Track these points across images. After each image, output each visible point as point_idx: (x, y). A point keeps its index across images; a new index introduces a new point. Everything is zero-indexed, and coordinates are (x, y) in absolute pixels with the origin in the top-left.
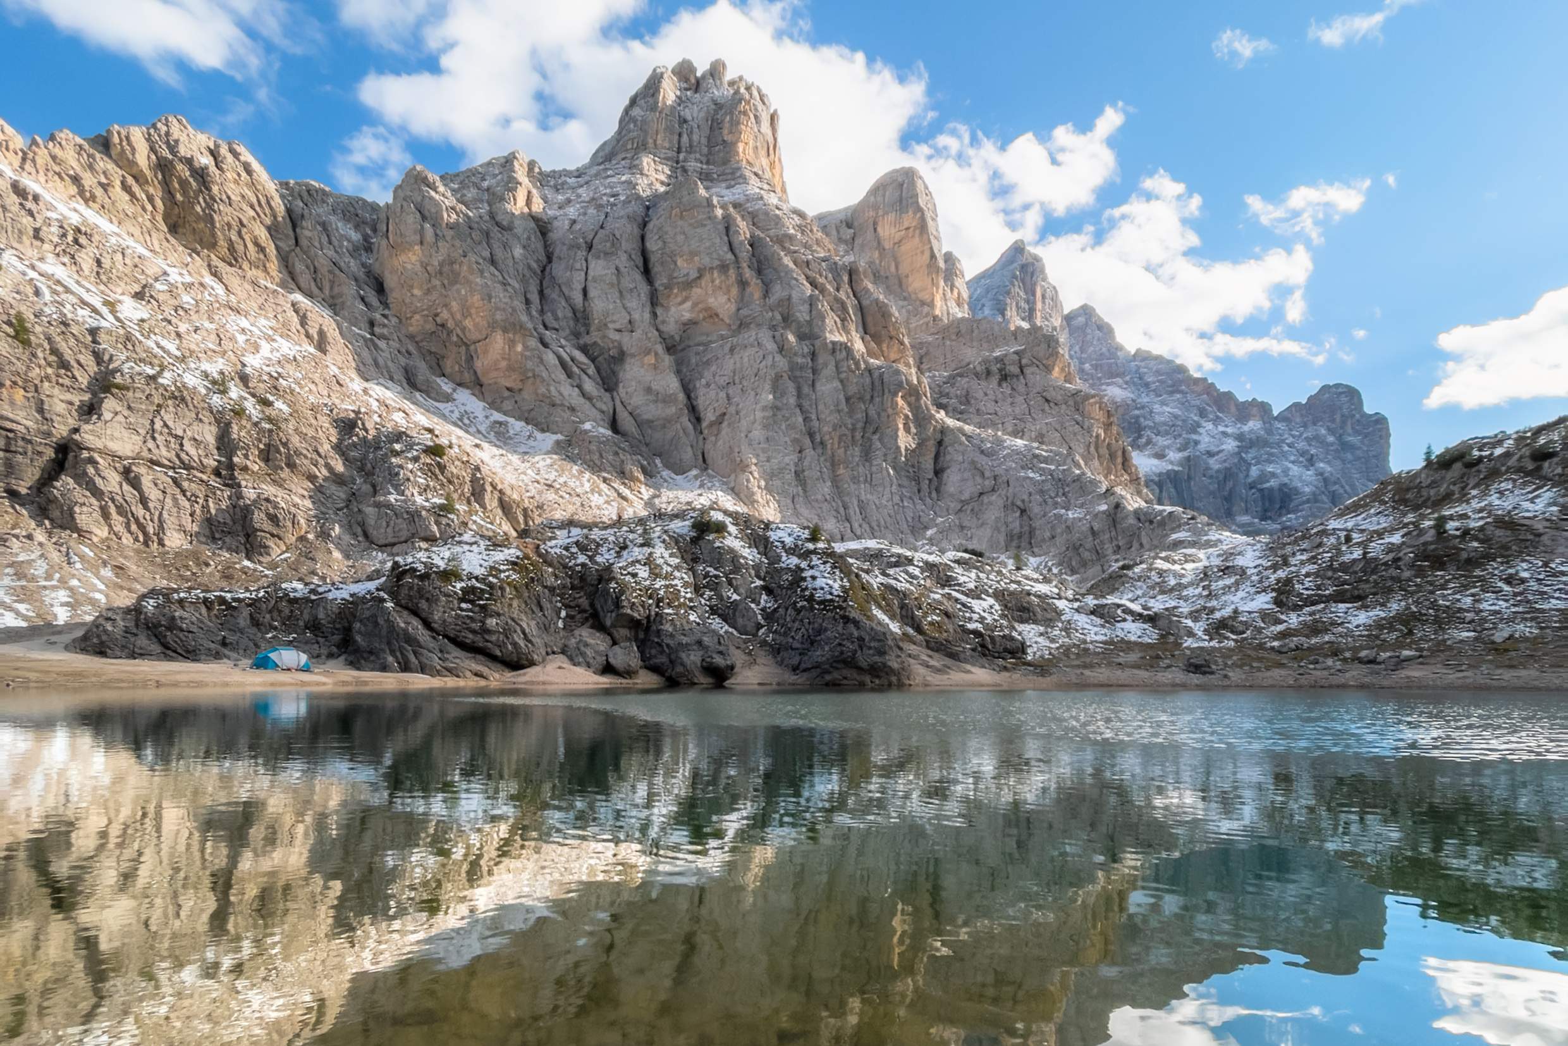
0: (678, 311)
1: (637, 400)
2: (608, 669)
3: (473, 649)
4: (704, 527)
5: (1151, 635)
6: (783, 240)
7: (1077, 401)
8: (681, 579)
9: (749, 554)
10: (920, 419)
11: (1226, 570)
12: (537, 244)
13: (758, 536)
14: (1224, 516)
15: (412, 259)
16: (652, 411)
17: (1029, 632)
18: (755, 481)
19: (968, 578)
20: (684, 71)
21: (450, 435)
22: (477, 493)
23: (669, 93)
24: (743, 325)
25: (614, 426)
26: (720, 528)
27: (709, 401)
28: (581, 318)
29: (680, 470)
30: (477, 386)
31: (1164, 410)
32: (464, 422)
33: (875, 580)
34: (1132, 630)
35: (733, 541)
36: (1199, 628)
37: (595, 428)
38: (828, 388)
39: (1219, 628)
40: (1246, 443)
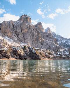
0: (23, 31)
1: (20, 38)
2: (16, 58)
3: (5, 57)
4: (24, 47)
5: (60, 56)
6: (31, 26)
7: (53, 38)
8: (23, 51)
9: (28, 49)
10: (41, 39)
11: (65, 51)
12: (13, 26)
13: (29, 48)
14: (65, 47)
15: (3, 27)
16: (21, 38)
17: (50, 55)
18: (29, 44)
19: (46, 51)
20: (24, 15)
21: (5, 40)
22: (7, 44)
23: (23, 17)
24: (28, 32)
25: (18, 39)
26: (26, 47)
27: (25, 38)
28: (16, 31)
29: (23, 43)
30: (7, 36)
31: (59, 39)
32: (6, 39)
33: (38, 51)
34: (58, 55)
35: (27, 48)
36: (64, 55)
37: (16, 39)
38: (34, 37)
39: (65, 55)
40: (66, 41)
